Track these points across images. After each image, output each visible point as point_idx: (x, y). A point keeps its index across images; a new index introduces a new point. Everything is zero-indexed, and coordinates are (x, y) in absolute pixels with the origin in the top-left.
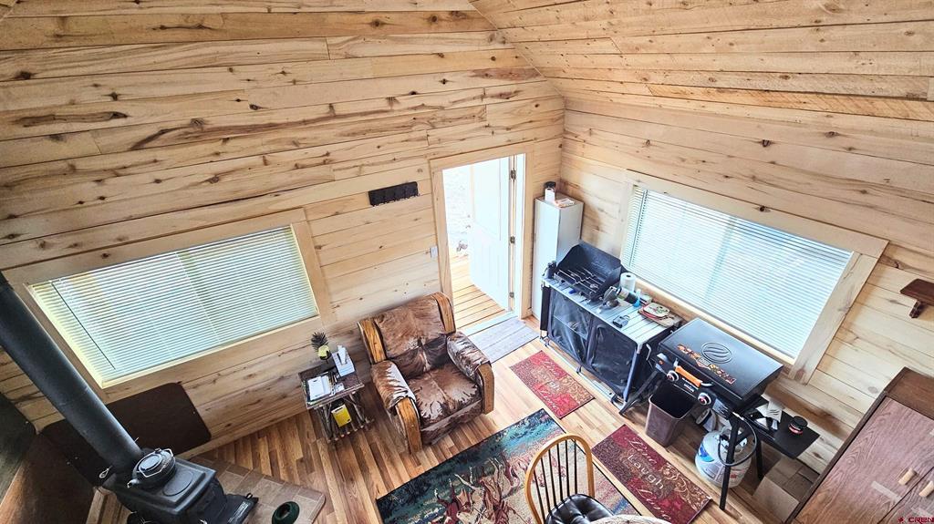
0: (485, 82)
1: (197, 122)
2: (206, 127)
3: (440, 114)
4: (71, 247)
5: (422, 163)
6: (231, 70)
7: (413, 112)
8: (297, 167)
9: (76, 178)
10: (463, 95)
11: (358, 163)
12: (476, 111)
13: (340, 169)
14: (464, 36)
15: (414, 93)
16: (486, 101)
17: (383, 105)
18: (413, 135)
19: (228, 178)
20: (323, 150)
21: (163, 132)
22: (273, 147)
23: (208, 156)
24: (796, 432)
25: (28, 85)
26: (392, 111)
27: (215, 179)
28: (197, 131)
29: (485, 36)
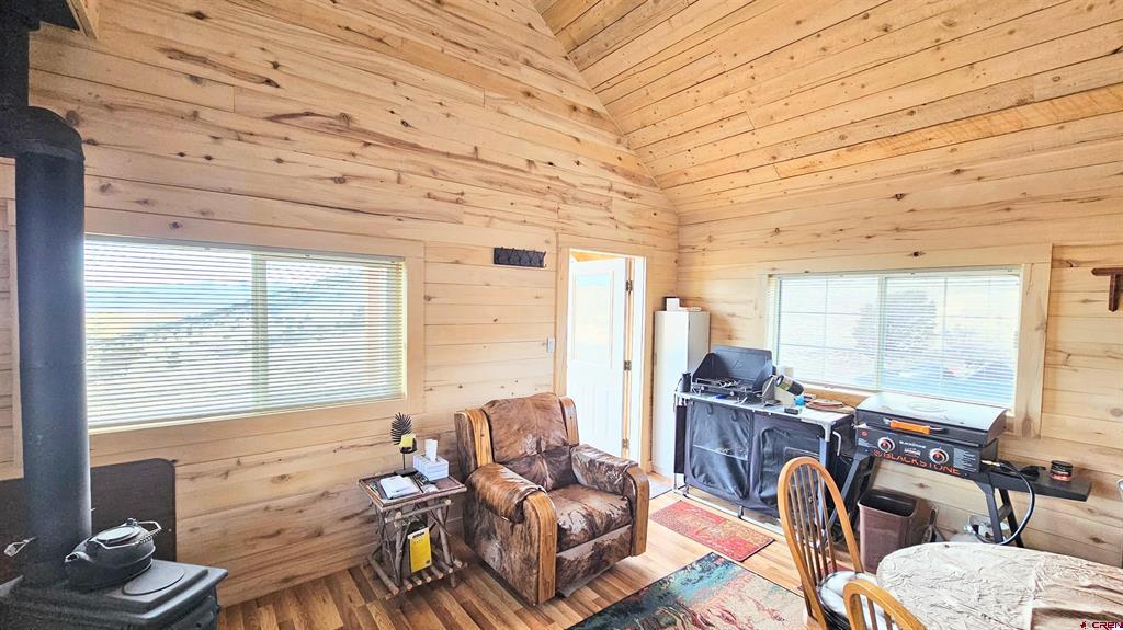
0: (612, 177)
1: (344, 117)
2: (352, 125)
3: (572, 191)
4: (138, 202)
5: (549, 234)
6: (395, 84)
7: (548, 181)
8: (429, 196)
9: (193, 126)
10: (592, 181)
11: (488, 213)
12: (603, 200)
13: (471, 214)
14: (596, 130)
15: (551, 164)
16: (611, 194)
17: (523, 165)
18: (546, 203)
19: (355, 184)
20: (458, 188)
21: (308, 114)
22: (411, 168)
23: (343, 153)
24: (1064, 478)
25: (198, 24)
26: (529, 173)
27: (341, 180)
28: (343, 125)
29: (614, 137)
